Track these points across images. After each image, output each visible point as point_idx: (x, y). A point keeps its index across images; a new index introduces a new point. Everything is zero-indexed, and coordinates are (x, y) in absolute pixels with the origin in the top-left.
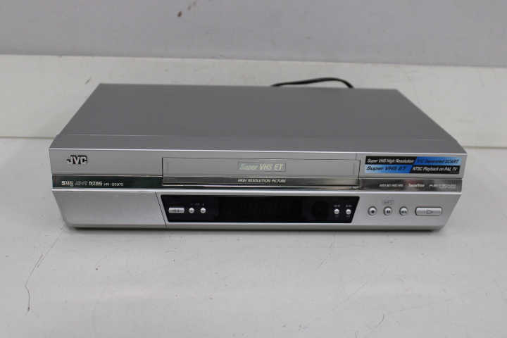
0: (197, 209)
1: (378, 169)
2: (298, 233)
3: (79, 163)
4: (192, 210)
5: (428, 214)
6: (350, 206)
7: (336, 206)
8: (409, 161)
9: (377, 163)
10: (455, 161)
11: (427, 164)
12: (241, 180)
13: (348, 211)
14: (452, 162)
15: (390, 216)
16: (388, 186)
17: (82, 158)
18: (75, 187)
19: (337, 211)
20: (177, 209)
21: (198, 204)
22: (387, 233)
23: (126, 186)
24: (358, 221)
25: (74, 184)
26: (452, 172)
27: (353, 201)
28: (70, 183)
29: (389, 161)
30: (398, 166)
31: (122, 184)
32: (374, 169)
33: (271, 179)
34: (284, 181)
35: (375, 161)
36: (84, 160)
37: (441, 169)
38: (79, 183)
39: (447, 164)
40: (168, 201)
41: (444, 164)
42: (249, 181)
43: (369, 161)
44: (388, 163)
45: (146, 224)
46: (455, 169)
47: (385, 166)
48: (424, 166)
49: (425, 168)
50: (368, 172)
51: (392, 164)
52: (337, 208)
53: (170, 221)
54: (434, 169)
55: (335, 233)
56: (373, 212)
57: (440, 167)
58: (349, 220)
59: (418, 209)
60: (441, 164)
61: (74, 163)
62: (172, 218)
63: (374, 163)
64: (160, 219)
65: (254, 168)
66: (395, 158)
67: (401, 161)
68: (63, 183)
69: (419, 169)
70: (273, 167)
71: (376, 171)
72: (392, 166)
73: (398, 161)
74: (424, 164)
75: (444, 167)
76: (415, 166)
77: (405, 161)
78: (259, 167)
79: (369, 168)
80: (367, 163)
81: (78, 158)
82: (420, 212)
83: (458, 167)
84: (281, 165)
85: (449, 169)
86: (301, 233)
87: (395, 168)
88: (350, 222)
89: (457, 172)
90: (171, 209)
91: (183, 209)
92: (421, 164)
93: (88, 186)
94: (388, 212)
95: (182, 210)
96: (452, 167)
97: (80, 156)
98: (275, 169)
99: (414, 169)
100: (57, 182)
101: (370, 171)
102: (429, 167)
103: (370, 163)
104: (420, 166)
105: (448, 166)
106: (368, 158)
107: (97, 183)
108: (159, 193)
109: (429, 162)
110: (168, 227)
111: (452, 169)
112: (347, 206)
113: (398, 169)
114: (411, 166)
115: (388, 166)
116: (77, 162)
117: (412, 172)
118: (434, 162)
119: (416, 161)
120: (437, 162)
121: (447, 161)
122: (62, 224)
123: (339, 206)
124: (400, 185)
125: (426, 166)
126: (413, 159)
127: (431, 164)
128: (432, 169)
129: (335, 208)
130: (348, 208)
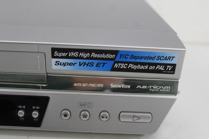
1: (70, 64)
5: (135, 121)
6: (38, 108)
7: (20, 107)
8: (109, 56)
9: (67, 57)
10: (169, 58)
11: (133, 60)
13: (35, 115)
14: (166, 59)
15: (86, 121)
16: (84, 85)
19: (21, 114)
26: (166, 72)
27: (43, 102)
29: (82, 55)
30: (96, 62)
32: (64, 64)
35: (64, 54)
37: (152, 68)
39: (159, 62)
41: (155, 61)
43: (56, 53)
44: (82, 58)
46: (170, 68)
47: (78, 61)
48: (129, 63)
49: (131, 66)
50: (56, 67)
51: (87, 58)
52: (22, 109)
54: (142, 67)
56: (66, 116)
57: (150, 64)
58: (38, 123)
60: (151, 61)
63: (62, 57)
66: (90, 51)
67: (99, 56)
69: (123, 66)
71: (67, 67)
72: (87, 61)
73: (94, 55)
74: (129, 60)
75: (156, 65)
76: (118, 62)
77: (103, 56)
79: (57, 63)
80: (53, 57)
83: (174, 66)
85: (161, 68)
87: (92, 65)
88: (39, 126)
89: (173, 71)
92: (124, 60)
94: (85, 116)
96: (166, 65)
99: (116, 66)
101: (59, 67)
102: (136, 64)
103: (57, 57)
104: (125, 63)
105: (161, 64)
106: (53, 50)
109: (136, 58)
111: (165, 68)
112: (34, 107)
113: (95, 65)
114: (113, 62)
115: (82, 61)
117: (113, 69)
118: (142, 58)
119: (119, 56)
120: (146, 58)
121: (159, 58)
123: (24, 107)
124: (99, 85)
125: (132, 63)
126: (115, 52)
127: (138, 61)
128: (140, 67)
129: (20, 109)
130: (35, 110)
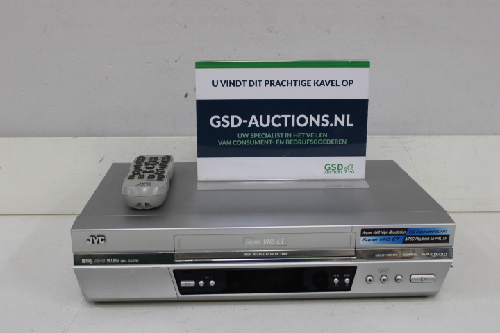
0: (207, 282)
1: (373, 240)
2: (301, 302)
3: (98, 242)
4: (202, 283)
5: (422, 280)
6: (348, 275)
7: (335, 276)
8: (401, 232)
9: (372, 235)
10: (444, 231)
11: (418, 234)
12: (246, 254)
13: (347, 280)
14: (442, 232)
15: (386, 284)
16: (383, 255)
17: (100, 238)
18: (94, 264)
19: (336, 280)
20: (188, 282)
21: (207, 277)
22: (385, 300)
23: (141, 263)
24: (357, 288)
25: (93, 262)
26: (442, 241)
27: (351, 271)
28: (90, 261)
29: (382, 232)
30: (392, 237)
31: (137, 261)
32: (369, 240)
33: (274, 252)
34: (286, 254)
35: (370, 233)
36: (102, 240)
37: (432, 239)
38: (98, 261)
39: (437, 234)
40: (180, 275)
41: (434, 234)
42: (254, 254)
43: (364, 233)
44: (382, 235)
45: (160, 297)
46: (445, 238)
47: (379, 237)
48: (415, 236)
49: (417, 238)
50: (363, 243)
51: (386, 235)
53: (181, 293)
54: (425, 239)
55: (336, 301)
56: (370, 280)
57: (431, 236)
58: (348, 288)
59: (412, 277)
60: (432, 234)
61: (93, 242)
62: (183, 290)
63: (369, 235)
64: (172, 292)
65: (258, 242)
66: (388, 230)
67: (394, 233)
68: (84, 261)
69: (412, 239)
70: (276, 241)
71: (372, 243)
72: (386, 237)
73: (391, 232)
74: (415, 234)
75: (435, 236)
76: (407, 237)
77: (398, 232)
78: (262, 242)
79: (364, 240)
80: (362, 235)
81: (97, 238)
82: (414, 279)
83: (448, 236)
84: (283, 239)
85: (439, 239)
86: (304, 302)
87: (389, 239)
88: (349, 290)
89: (448, 240)
90: (183, 283)
91: (194, 282)
92: (412, 234)
93: (106, 263)
94: (385, 280)
95: (192, 283)
96: (442, 236)
97: (99, 236)
98: (278, 243)
99: (407, 239)
100: (77, 261)
101: (366, 243)
102: (421, 237)
103: (365, 235)
104: (412, 236)
105: (438, 236)
106: (363, 230)
107: (114, 260)
108: (171, 268)
109: (420, 232)
110: (180, 299)
111: (442, 238)
112: (345, 275)
113: (391, 239)
114: (404, 236)
115: (382, 237)
116: (96, 241)
117: (405, 242)
118: (425, 232)
119: (408, 231)
120: (428, 232)
121: (437, 231)
122: (81, 299)
123: (338, 276)
124: (394, 255)
125: (418, 236)
126: (406, 229)
127: (422, 234)
128: (423, 239)
129: (335, 278)
130: (347, 277)
